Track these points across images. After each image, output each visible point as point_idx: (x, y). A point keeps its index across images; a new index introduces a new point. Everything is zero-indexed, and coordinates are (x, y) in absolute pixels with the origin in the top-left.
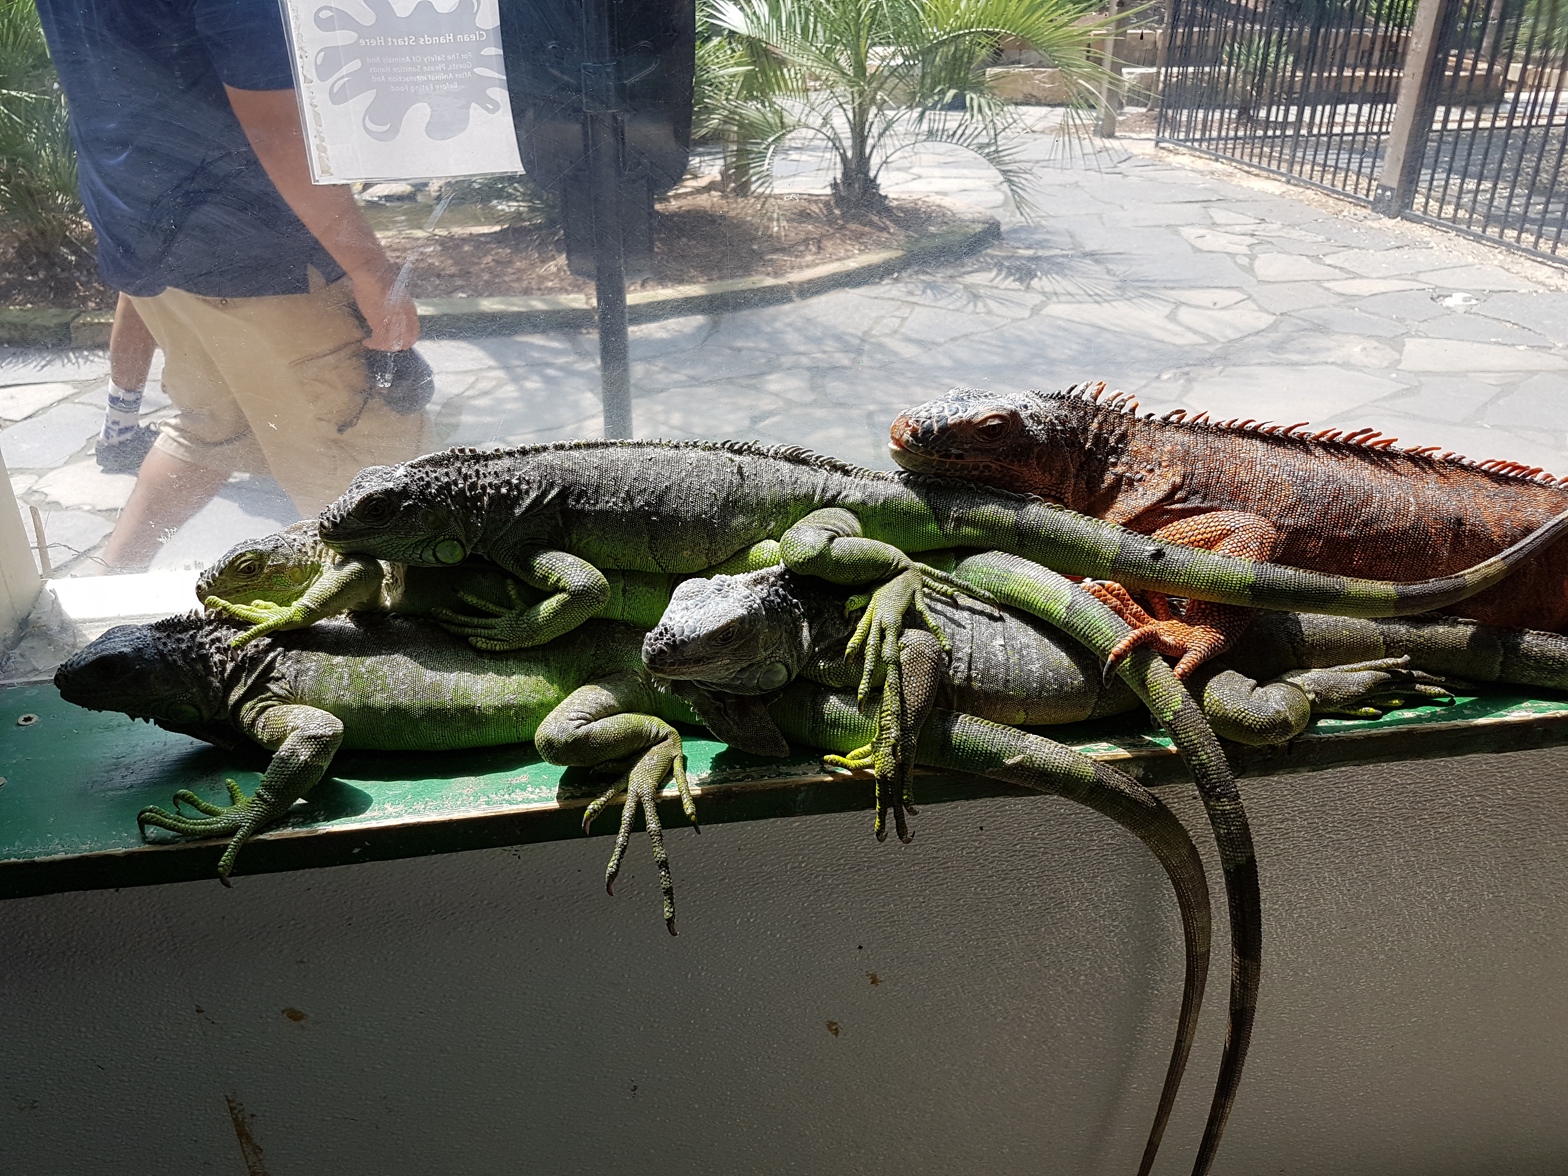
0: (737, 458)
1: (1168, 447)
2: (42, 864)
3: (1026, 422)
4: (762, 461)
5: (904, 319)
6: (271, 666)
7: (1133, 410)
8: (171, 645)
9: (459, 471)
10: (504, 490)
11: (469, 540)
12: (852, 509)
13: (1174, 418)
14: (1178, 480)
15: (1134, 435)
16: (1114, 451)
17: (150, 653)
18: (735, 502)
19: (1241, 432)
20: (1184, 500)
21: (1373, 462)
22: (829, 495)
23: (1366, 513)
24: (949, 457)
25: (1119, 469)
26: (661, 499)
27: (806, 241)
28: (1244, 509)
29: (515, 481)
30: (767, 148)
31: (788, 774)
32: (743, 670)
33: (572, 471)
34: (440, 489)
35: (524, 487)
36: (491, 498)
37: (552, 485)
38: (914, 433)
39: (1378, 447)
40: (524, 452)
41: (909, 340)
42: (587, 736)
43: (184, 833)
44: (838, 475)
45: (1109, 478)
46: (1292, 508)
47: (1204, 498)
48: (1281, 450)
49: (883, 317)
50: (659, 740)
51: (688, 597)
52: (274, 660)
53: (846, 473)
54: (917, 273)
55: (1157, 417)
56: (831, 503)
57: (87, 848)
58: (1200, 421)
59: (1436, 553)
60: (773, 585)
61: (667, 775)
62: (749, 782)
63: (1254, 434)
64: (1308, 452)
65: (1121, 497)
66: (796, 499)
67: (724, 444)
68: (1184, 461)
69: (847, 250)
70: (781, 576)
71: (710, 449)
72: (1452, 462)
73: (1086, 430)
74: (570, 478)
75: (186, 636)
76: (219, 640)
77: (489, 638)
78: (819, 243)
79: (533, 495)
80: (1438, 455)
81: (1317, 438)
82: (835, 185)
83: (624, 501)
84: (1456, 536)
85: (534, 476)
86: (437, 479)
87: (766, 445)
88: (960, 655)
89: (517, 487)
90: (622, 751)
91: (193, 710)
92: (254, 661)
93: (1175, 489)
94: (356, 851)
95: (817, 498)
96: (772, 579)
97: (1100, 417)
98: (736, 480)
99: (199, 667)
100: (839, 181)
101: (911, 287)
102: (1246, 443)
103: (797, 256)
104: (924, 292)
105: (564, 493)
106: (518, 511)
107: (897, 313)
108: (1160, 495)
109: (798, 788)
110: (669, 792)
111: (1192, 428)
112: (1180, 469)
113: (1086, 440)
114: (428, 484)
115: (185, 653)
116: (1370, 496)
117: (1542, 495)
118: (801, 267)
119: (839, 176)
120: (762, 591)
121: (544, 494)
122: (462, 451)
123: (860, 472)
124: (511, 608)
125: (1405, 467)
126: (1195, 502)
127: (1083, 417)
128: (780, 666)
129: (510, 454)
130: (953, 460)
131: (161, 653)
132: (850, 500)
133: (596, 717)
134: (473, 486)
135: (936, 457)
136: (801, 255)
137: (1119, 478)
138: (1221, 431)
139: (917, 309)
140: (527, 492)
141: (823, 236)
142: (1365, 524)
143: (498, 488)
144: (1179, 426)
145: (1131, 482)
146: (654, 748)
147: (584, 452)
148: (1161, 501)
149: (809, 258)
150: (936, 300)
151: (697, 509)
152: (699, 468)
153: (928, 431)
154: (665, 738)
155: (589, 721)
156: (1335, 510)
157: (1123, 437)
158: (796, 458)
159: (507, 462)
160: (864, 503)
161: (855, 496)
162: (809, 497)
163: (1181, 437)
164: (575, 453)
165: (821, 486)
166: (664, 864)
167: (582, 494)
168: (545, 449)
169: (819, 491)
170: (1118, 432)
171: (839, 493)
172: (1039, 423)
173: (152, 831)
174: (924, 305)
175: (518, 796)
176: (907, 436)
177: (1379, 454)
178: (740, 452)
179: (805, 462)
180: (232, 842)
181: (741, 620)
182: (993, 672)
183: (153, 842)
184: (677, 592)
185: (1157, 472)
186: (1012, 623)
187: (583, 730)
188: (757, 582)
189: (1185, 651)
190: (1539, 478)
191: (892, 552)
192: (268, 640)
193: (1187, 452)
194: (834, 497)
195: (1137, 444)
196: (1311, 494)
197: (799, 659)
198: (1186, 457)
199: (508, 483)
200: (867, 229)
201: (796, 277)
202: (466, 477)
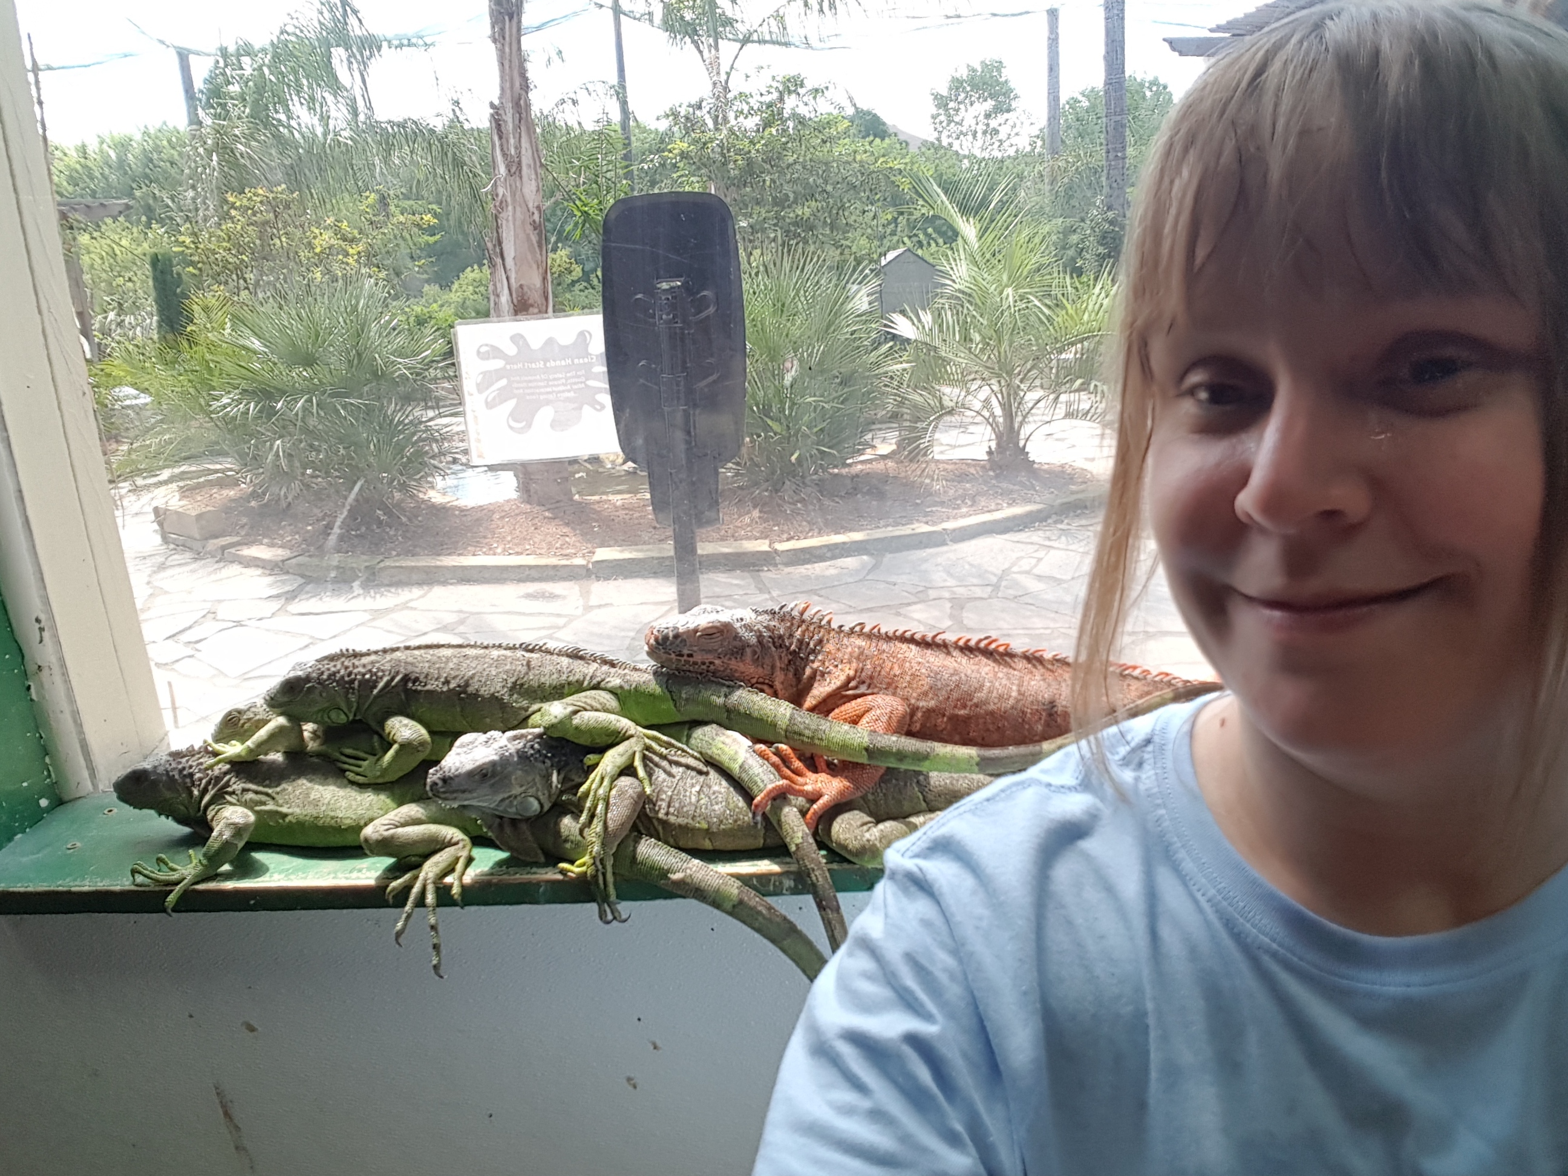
0: (528, 655)
1: (850, 649)
2: (75, 893)
3: (739, 630)
4: (549, 657)
5: (1039, 560)
6: (227, 785)
7: (829, 622)
8: (174, 765)
9: (343, 663)
10: (367, 676)
11: (350, 710)
12: (612, 691)
13: (857, 629)
14: (852, 673)
15: (828, 640)
16: (813, 651)
17: (160, 770)
18: (522, 685)
19: (903, 639)
20: (856, 688)
21: (995, 661)
22: (595, 682)
23: (980, 696)
24: (682, 656)
25: (815, 665)
26: (467, 684)
27: (963, 498)
28: (894, 694)
29: (374, 670)
30: (929, 425)
31: (535, 873)
32: (503, 800)
33: (412, 664)
34: (330, 676)
35: (380, 674)
36: (360, 682)
37: (397, 673)
38: (656, 640)
39: (1001, 649)
40: (385, 651)
41: (1039, 578)
42: (392, 837)
43: (156, 881)
44: (605, 668)
45: (808, 671)
46: (926, 694)
47: (869, 687)
48: (929, 652)
49: (1022, 558)
50: (451, 844)
51: (462, 746)
52: (229, 780)
53: (612, 664)
54: (1056, 522)
55: (846, 629)
56: (596, 687)
57: (102, 885)
58: (876, 630)
59: (1031, 728)
60: (530, 741)
61: (450, 870)
62: (505, 877)
63: (912, 640)
64: (949, 653)
65: (816, 685)
66: (569, 684)
67: (521, 645)
68: (858, 659)
69: (998, 504)
70: (540, 736)
71: (510, 649)
72: (1057, 660)
73: (791, 636)
74: (410, 668)
75: (184, 760)
76: (201, 764)
77: (358, 774)
78: (973, 499)
79: (385, 679)
80: (1048, 656)
81: (956, 643)
82: (990, 453)
83: (443, 684)
84: (1050, 715)
85: (387, 667)
86: (328, 669)
87: (551, 645)
88: (664, 796)
89: (375, 674)
90: (422, 850)
91: (182, 808)
92: (218, 779)
93: (849, 679)
94: (252, 902)
95: (586, 683)
96: (530, 737)
97: (804, 627)
98: (524, 669)
99: (188, 780)
100: (993, 449)
101: (1048, 533)
102: (904, 646)
103: (954, 508)
104: (1059, 537)
105: (406, 679)
106: (375, 691)
107: (1035, 555)
108: (838, 683)
109: (538, 884)
110: (448, 880)
111: (870, 636)
112: (854, 665)
113: (791, 644)
114: (322, 673)
115: (181, 771)
116: (982, 686)
117: (1135, 685)
118: (955, 518)
119: (993, 445)
120: (519, 745)
121: (393, 679)
122: (347, 650)
123: (623, 665)
124: (375, 755)
125: (1021, 664)
126: (863, 689)
127: (790, 628)
128: (532, 799)
129: (376, 652)
130: (685, 658)
131: (167, 772)
132: (610, 685)
133: (403, 825)
134: (350, 674)
135: (673, 656)
136: (959, 507)
137: (815, 672)
138: (888, 638)
139: (1052, 552)
140: (381, 678)
141: (978, 494)
142: (976, 705)
143: (364, 675)
144: (861, 634)
145: (823, 674)
146: (447, 850)
147: (422, 651)
148: (839, 688)
149: (964, 510)
150: (1068, 544)
151: (492, 690)
152: (498, 662)
153: (666, 638)
154: (456, 843)
155: (397, 827)
156: (955, 695)
157: (820, 642)
158: (576, 655)
159: (373, 658)
160: (621, 687)
161: (615, 682)
162: (580, 683)
163: (861, 642)
164: (416, 652)
165: (590, 675)
166: (433, 927)
167: (416, 680)
168: (398, 649)
169: (588, 678)
170: (816, 637)
171: (603, 680)
172: (751, 631)
173: (140, 879)
174: (1058, 549)
175: (355, 874)
176: (652, 641)
177: (1002, 655)
178: (532, 651)
179: (582, 658)
180: (178, 888)
181: (493, 764)
182: (685, 809)
183: (137, 885)
184: (458, 743)
185: (840, 667)
186: (713, 775)
187: (391, 832)
188: (515, 738)
189: (820, 796)
190: (1136, 673)
191: (624, 723)
192: (228, 766)
193: (862, 653)
194: (599, 683)
195: (830, 647)
196: (939, 684)
197: (550, 796)
198: (861, 656)
199: (370, 671)
200: (1017, 487)
201: (950, 525)
202: (347, 668)
